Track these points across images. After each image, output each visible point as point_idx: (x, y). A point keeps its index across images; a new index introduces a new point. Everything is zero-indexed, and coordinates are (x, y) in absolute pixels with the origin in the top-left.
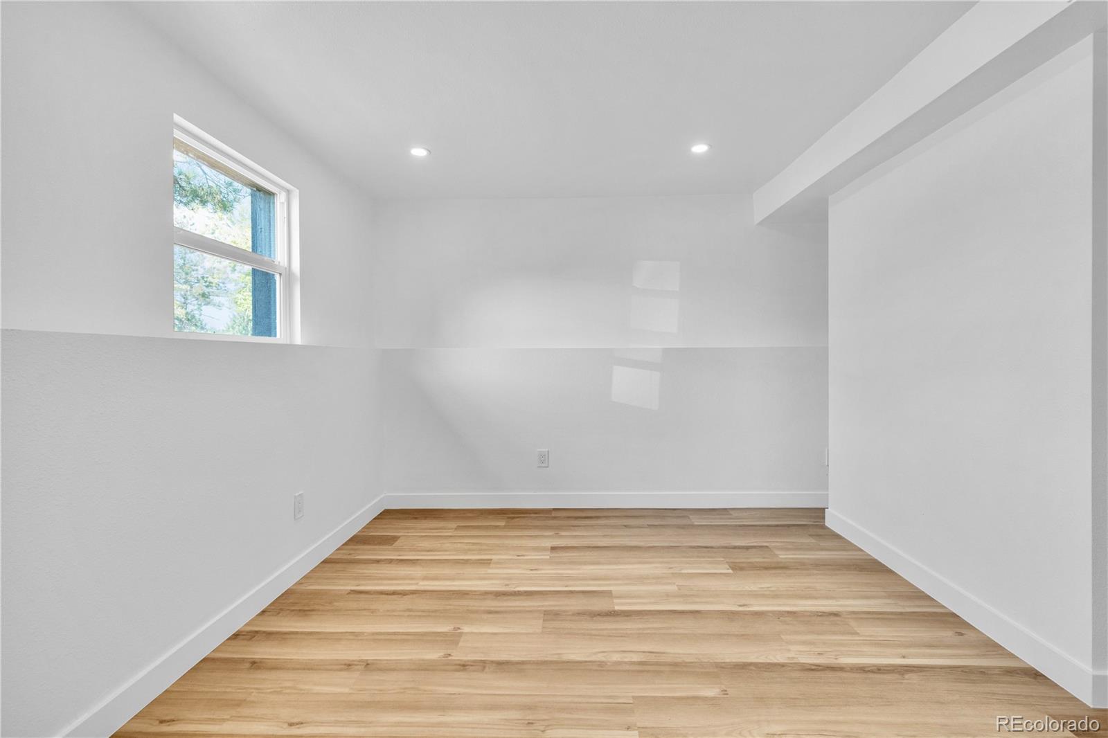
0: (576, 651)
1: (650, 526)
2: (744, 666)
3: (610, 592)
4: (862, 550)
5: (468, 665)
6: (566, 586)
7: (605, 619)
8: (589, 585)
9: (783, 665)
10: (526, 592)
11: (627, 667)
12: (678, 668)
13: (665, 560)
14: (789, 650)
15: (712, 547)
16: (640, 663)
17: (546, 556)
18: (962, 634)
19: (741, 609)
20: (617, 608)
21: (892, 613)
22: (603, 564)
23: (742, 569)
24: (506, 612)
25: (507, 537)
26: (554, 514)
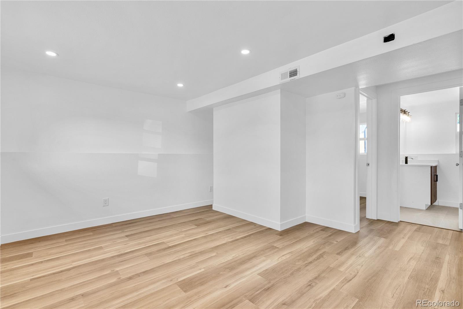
0: (168, 260)
1: (159, 221)
2: (218, 246)
3: (163, 242)
4: (225, 214)
5: (131, 277)
6: (145, 245)
7: (168, 250)
8: (154, 243)
9: (226, 243)
10: (130, 252)
11: (187, 258)
12: (202, 253)
13: (174, 229)
14: (225, 240)
15: (186, 222)
16: (190, 255)
17: (127, 239)
18: (255, 226)
19: (206, 235)
20: (170, 245)
21: (241, 225)
22: (153, 235)
23: (199, 225)
24: (128, 260)
25: (101, 237)
26: (114, 225)
